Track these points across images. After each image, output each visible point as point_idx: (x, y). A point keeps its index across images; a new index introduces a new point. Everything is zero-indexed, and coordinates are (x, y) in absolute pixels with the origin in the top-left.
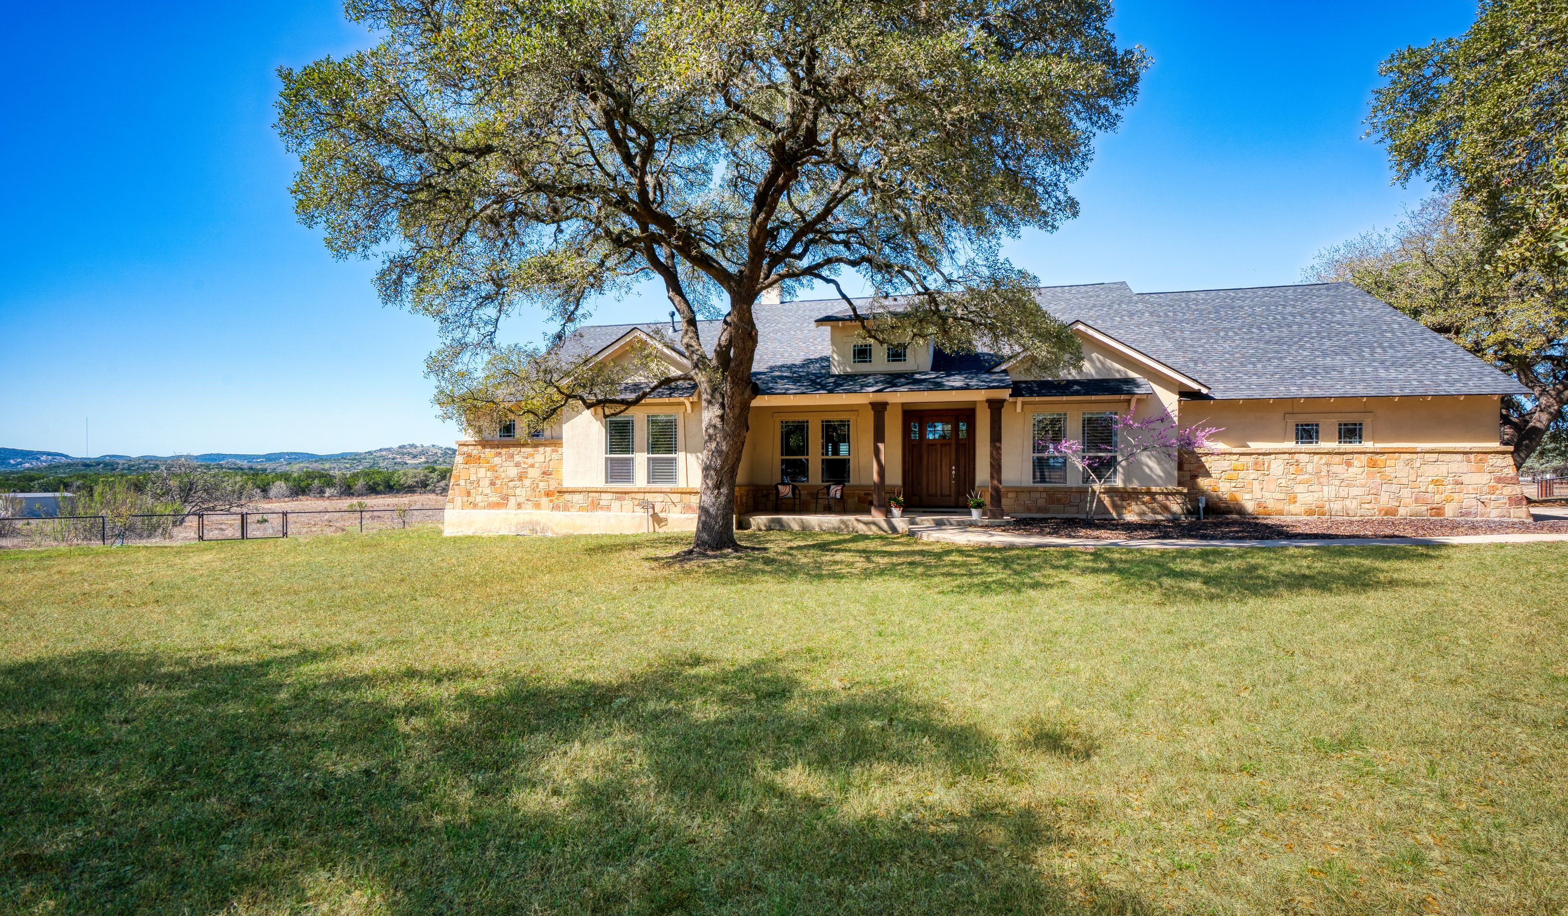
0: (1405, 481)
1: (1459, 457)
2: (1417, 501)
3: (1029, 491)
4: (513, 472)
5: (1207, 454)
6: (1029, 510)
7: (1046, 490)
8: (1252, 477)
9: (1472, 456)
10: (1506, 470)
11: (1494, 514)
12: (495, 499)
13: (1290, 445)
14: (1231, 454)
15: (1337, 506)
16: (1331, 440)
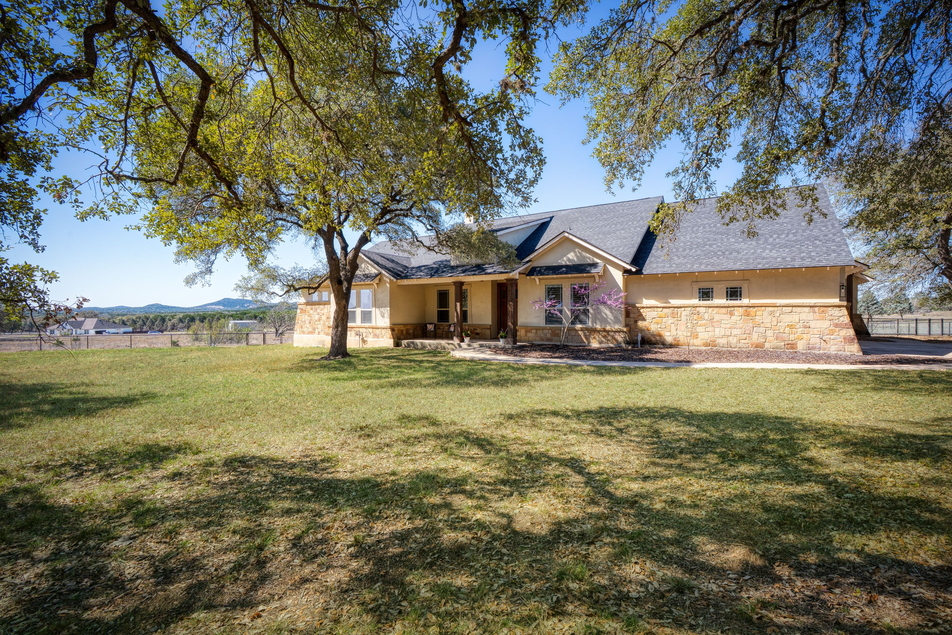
0: (769, 325)
1: (807, 309)
2: (777, 338)
3: (543, 329)
4: (317, 317)
5: (643, 308)
6: (542, 340)
7: (551, 329)
8: (670, 321)
9: (816, 309)
10: (842, 319)
11: (833, 350)
12: (311, 330)
13: (695, 301)
14: (657, 307)
15: (722, 341)
16: (722, 298)
